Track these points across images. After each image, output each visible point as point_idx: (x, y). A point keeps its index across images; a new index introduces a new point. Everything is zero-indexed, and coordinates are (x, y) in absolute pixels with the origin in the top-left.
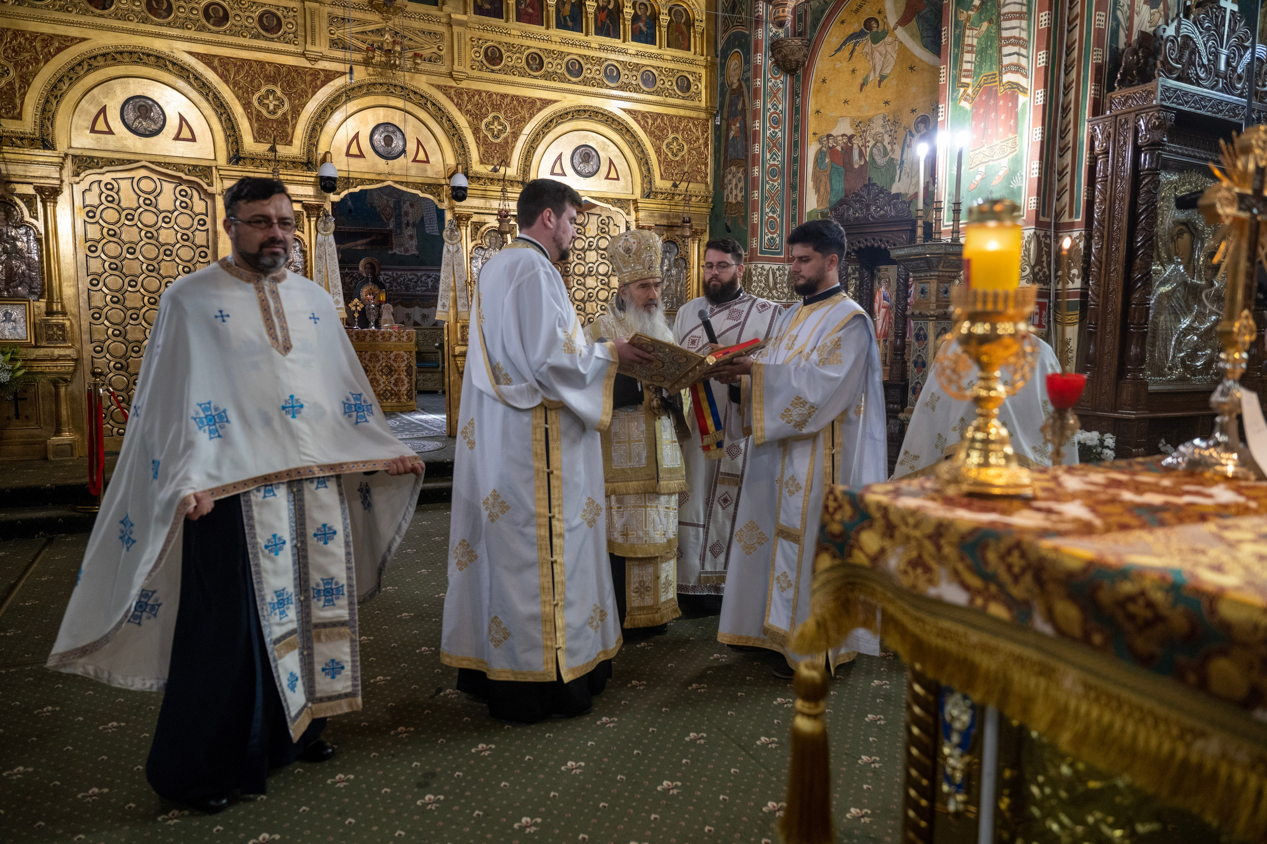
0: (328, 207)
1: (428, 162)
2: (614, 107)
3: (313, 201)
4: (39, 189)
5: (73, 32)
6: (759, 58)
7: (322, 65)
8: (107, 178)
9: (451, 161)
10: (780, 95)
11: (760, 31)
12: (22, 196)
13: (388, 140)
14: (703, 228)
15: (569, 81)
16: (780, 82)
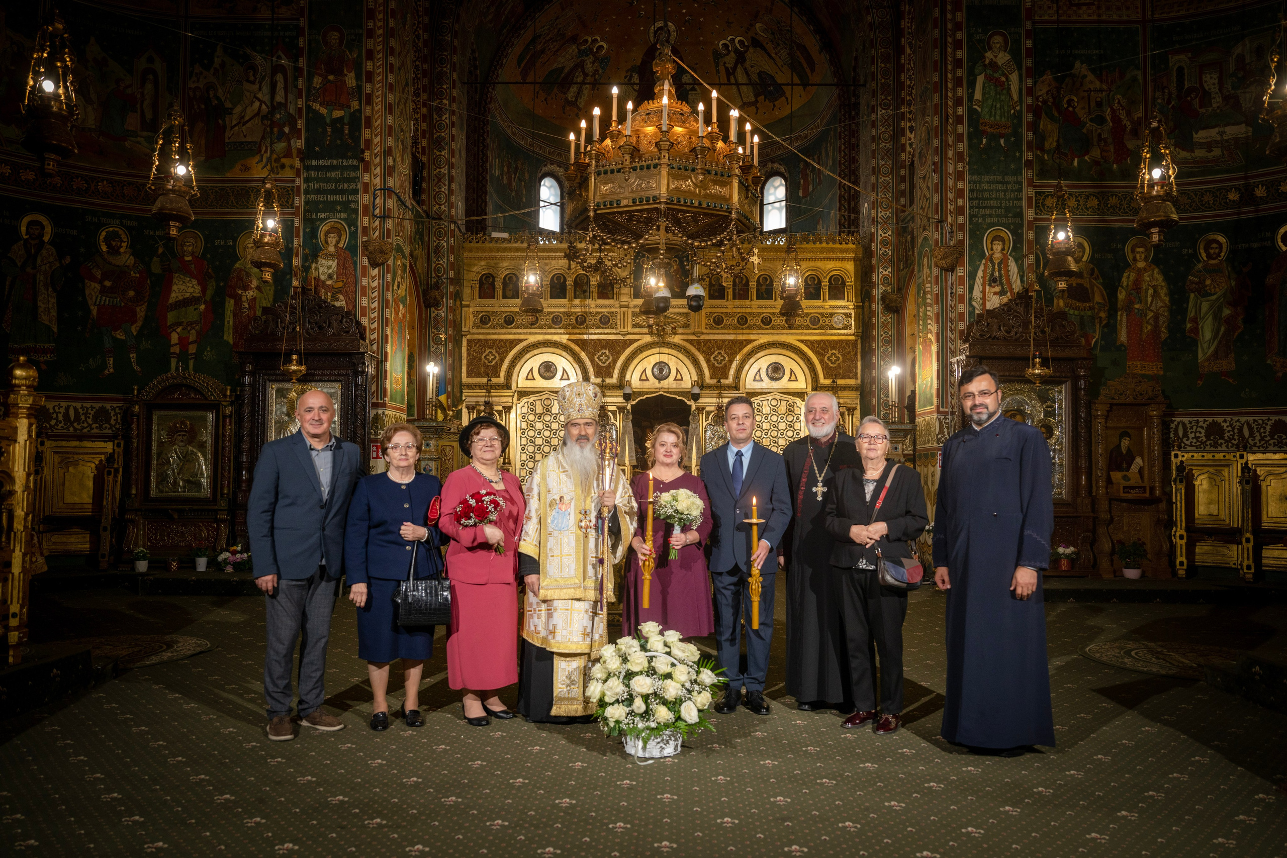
0: (629, 407)
1: (682, 380)
2: (791, 339)
3: (621, 405)
4: (504, 408)
5: (522, 337)
6: (873, 305)
7: (628, 337)
8: (531, 400)
9: (695, 378)
10: (889, 326)
11: (874, 290)
12: (497, 411)
13: (661, 370)
14: (854, 406)
15: (763, 328)
16: (890, 318)
